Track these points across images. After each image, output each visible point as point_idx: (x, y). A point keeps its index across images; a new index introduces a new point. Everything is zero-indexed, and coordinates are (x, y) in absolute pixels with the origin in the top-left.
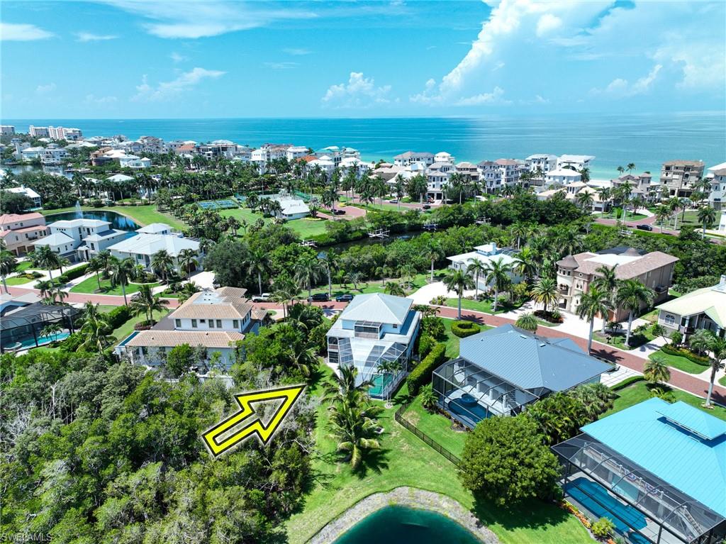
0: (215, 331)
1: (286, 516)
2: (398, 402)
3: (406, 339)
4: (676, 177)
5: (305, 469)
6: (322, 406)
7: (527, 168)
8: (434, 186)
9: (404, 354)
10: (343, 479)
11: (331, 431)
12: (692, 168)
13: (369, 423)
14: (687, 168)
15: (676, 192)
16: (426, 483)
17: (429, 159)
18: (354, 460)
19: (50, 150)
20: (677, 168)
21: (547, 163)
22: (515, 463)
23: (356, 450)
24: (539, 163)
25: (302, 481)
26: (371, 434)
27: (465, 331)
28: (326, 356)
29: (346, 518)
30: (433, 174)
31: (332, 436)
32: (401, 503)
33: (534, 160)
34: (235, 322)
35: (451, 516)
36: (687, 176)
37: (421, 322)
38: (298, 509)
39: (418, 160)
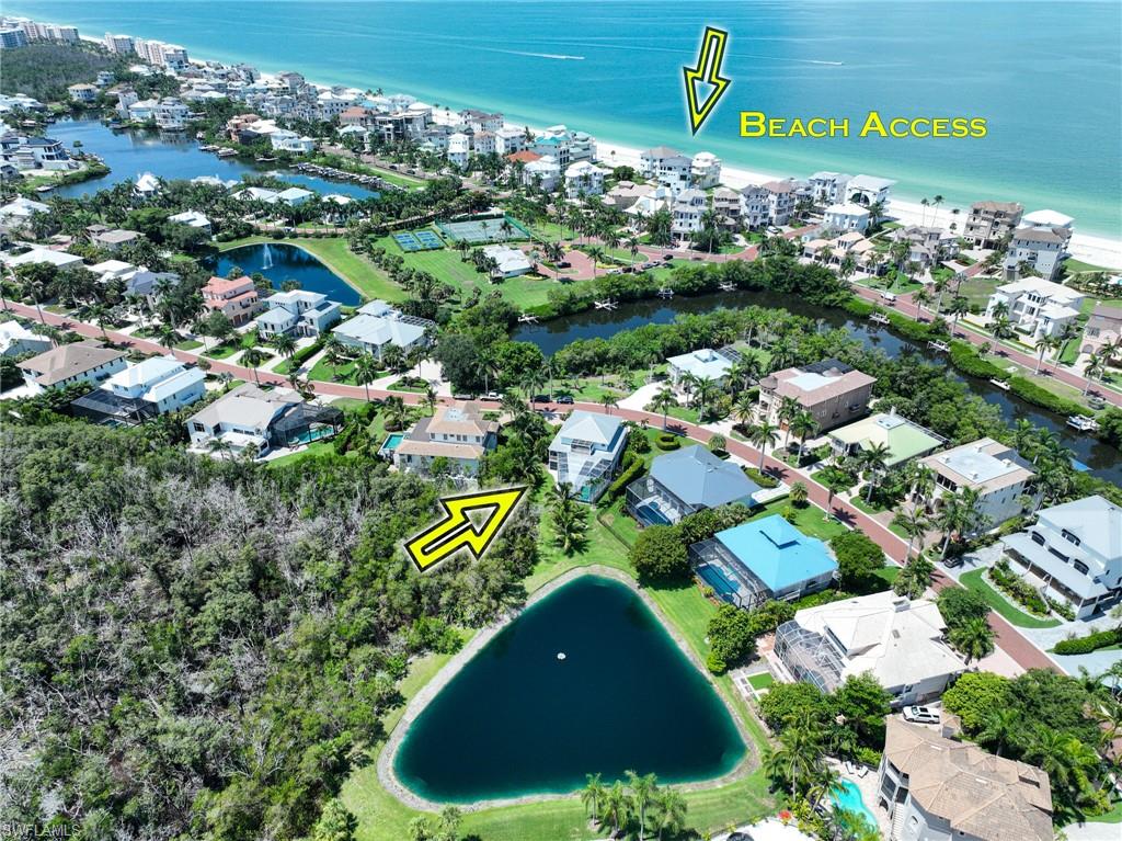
0: (462, 446)
1: (523, 577)
2: (601, 506)
3: (611, 456)
4: (985, 223)
5: (534, 550)
6: (545, 510)
7: (808, 193)
8: (681, 224)
9: (609, 468)
10: (558, 557)
11: (551, 527)
12: (1005, 215)
13: (577, 523)
14: (998, 214)
15: (983, 242)
16: (611, 563)
17: (684, 169)
18: (566, 546)
19: (168, 107)
20: (987, 212)
21: (835, 186)
22: (660, 554)
23: (567, 540)
24: (825, 185)
25: (532, 557)
26: (580, 530)
27: (666, 444)
28: (547, 463)
29: (559, 580)
30: (681, 208)
31: (552, 530)
32: (594, 574)
33: (819, 181)
34: (478, 438)
35: (624, 582)
36: (997, 224)
37: (628, 437)
38: (530, 573)
39: (670, 169)
